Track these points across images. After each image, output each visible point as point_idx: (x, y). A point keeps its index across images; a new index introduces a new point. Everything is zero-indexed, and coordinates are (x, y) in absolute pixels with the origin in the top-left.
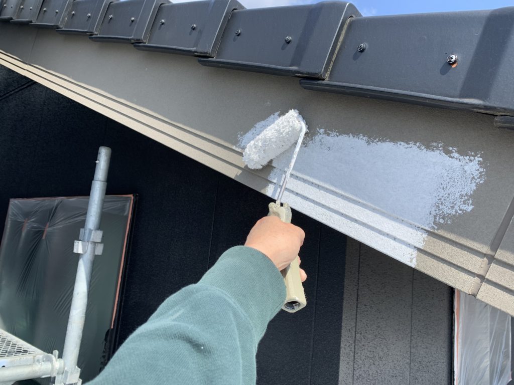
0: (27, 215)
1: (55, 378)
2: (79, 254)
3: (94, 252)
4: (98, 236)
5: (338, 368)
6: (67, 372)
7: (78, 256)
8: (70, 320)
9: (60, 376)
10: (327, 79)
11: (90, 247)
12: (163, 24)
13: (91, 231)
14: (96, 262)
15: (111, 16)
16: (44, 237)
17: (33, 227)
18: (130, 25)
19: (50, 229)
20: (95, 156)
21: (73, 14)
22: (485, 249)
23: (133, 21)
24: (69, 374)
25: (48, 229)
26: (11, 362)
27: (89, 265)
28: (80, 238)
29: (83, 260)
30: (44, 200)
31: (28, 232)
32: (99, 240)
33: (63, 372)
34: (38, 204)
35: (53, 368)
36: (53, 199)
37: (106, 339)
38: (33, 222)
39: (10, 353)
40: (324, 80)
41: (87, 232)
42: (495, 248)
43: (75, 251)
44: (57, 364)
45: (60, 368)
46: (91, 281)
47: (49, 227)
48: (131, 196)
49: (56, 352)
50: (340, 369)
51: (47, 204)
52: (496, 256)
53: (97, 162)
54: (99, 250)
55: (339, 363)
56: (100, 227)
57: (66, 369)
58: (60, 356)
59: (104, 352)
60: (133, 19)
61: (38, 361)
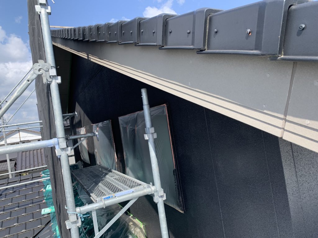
0: (127, 123)
1: (154, 194)
2: (148, 140)
3: (153, 137)
4: (152, 130)
5: (283, 173)
6: (158, 191)
7: (147, 141)
8: (152, 169)
9: (156, 193)
10: (206, 49)
11: (151, 135)
12: (142, 32)
13: (149, 128)
14: (155, 141)
15: (123, 32)
16: (136, 132)
17: (131, 129)
18: (131, 35)
19: (137, 128)
20: (140, 94)
21: (110, 33)
22: (282, 116)
23: (131, 33)
24: (159, 192)
25: (136, 128)
26: (135, 190)
27: (153, 143)
28: (146, 132)
29: (150, 142)
30: (131, 115)
31: (130, 131)
32: (154, 132)
33: (156, 191)
34: (129, 117)
35: (152, 190)
36: (134, 113)
37: (174, 174)
38: (130, 126)
39: (134, 186)
40: (205, 50)
41: (148, 129)
42: (285, 115)
43: (145, 139)
44: (153, 188)
45: (155, 190)
46: (156, 150)
47: (137, 127)
48: (165, 104)
49: (151, 183)
50: (284, 173)
51: (133, 116)
52: (287, 119)
53: (142, 97)
54: (155, 136)
55: (283, 170)
56: (152, 125)
57: (157, 190)
58: (153, 185)
59: (175, 180)
60: (131, 32)
61: (145, 188)
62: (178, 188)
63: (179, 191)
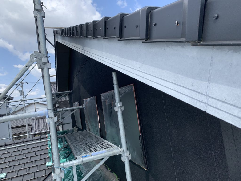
0: (106, 99)
1: (121, 154)
7: (117, 113)
10: (149, 39)
11: (119, 109)
13: (118, 103)
15: (96, 29)
16: (112, 106)
17: (109, 103)
26: (107, 151)
27: (121, 115)
28: (116, 106)
32: (122, 105)
34: (108, 94)
35: (120, 151)
36: (111, 91)
37: (140, 139)
39: (107, 148)
43: (115, 111)
47: (113, 102)
48: (132, 84)
49: (119, 146)
52: (209, 95)
53: (113, 78)
54: (123, 109)
57: (124, 151)
59: (140, 144)
61: (115, 149)
62: (143, 151)
63: (143, 153)
